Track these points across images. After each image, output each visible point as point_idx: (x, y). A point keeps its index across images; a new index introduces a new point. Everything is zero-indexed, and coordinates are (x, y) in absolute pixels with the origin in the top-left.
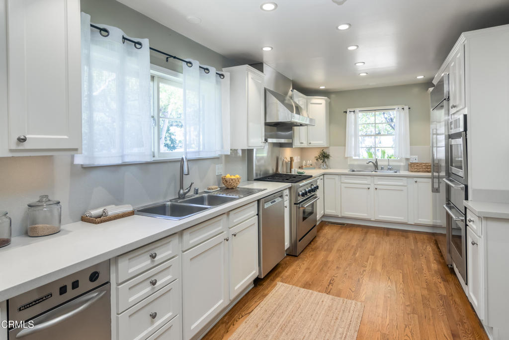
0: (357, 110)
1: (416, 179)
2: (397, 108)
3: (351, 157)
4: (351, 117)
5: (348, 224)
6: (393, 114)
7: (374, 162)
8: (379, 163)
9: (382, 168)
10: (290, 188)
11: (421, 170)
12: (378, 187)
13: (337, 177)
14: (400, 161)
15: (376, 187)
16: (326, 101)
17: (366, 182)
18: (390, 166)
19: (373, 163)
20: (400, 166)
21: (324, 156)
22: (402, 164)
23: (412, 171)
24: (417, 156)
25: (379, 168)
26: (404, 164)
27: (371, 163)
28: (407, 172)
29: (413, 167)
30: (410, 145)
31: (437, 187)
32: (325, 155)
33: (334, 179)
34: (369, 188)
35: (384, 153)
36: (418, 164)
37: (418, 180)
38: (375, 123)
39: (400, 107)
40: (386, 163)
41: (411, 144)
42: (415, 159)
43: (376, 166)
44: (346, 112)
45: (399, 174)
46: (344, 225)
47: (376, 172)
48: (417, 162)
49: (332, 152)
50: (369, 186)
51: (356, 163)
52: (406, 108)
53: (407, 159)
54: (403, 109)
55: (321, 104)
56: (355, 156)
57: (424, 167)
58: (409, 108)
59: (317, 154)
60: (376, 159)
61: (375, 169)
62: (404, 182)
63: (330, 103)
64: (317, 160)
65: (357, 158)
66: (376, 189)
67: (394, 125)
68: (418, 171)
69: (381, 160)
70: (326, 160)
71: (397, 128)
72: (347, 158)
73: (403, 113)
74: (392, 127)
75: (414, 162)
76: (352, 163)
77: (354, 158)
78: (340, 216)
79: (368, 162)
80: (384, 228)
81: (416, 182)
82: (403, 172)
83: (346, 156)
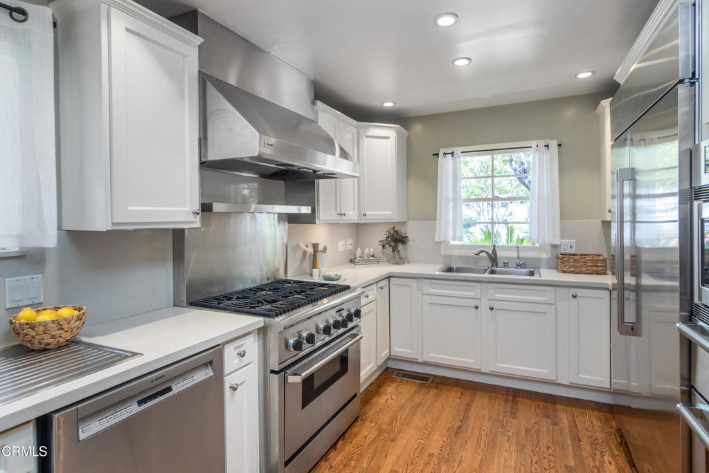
0: (458, 150)
1: (574, 291)
2: (534, 146)
3: (447, 242)
4: (446, 164)
5: (435, 376)
6: (527, 157)
7: (490, 252)
8: (499, 254)
9: (506, 265)
10: (263, 331)
11: (583, 269)
12: (495, 304)
13: (413, 283)
14: (541, 249)
15: (492, 304)
16: (398, 132)
17: (470, 294)
18: (522, 259)
19: (487, 253)
20: (540, 260)
21: (396, 240)
22: (544, 256)
23: (564, 272)
24: (574, 241)
25: (500, 264)
26: (549, 256)
27: (483, 254)
28: (554, 271)
29: (566, 261)
30: (561, 219)
31: (633, 319)
32: (398, 238)
33: (410, 286)
34: (477, 308)
35: (512, 231)
36: (578, 258)
37: (579, 292)
38: (493, 177)
39: (542, 143)
40: (514, 254)
41: (562, 217)
42: (569, 246)
43: (493, 259)
44: (437, 155)
45: (539, 278)
46: (427, 379)
47: (493, 272)
48: (574, 252)
49: (411, 231)
50: (477, 303)
51: (456, 253)
52: (553, 144)
53: (555, 246)
54: (547, 146)
55: (388, 138)
56: (454, 238)
57: (589, 264)
58: (559, 145)
59: (382, 235)
60: (494, 246)
61: (493, 265)
62: (548, 295)
63: (408, 139)
64: (383, 246)
65: (457, 243)
66: (492, 309)
67: (529, 182)
68: (577, 270)
69: (503, 247)
70: (400, 246)
71: (535, 186)
72: (440, 242)
73: (546, 155)
74: (527, 186)
75: (568, 251)
76: (448, 252)
77: (452, 243)
78: (420, 361)
79: (476, 251)
80: (508, 388)
81: (575, 297)
82: (547, 275)
83: (437, 240)
